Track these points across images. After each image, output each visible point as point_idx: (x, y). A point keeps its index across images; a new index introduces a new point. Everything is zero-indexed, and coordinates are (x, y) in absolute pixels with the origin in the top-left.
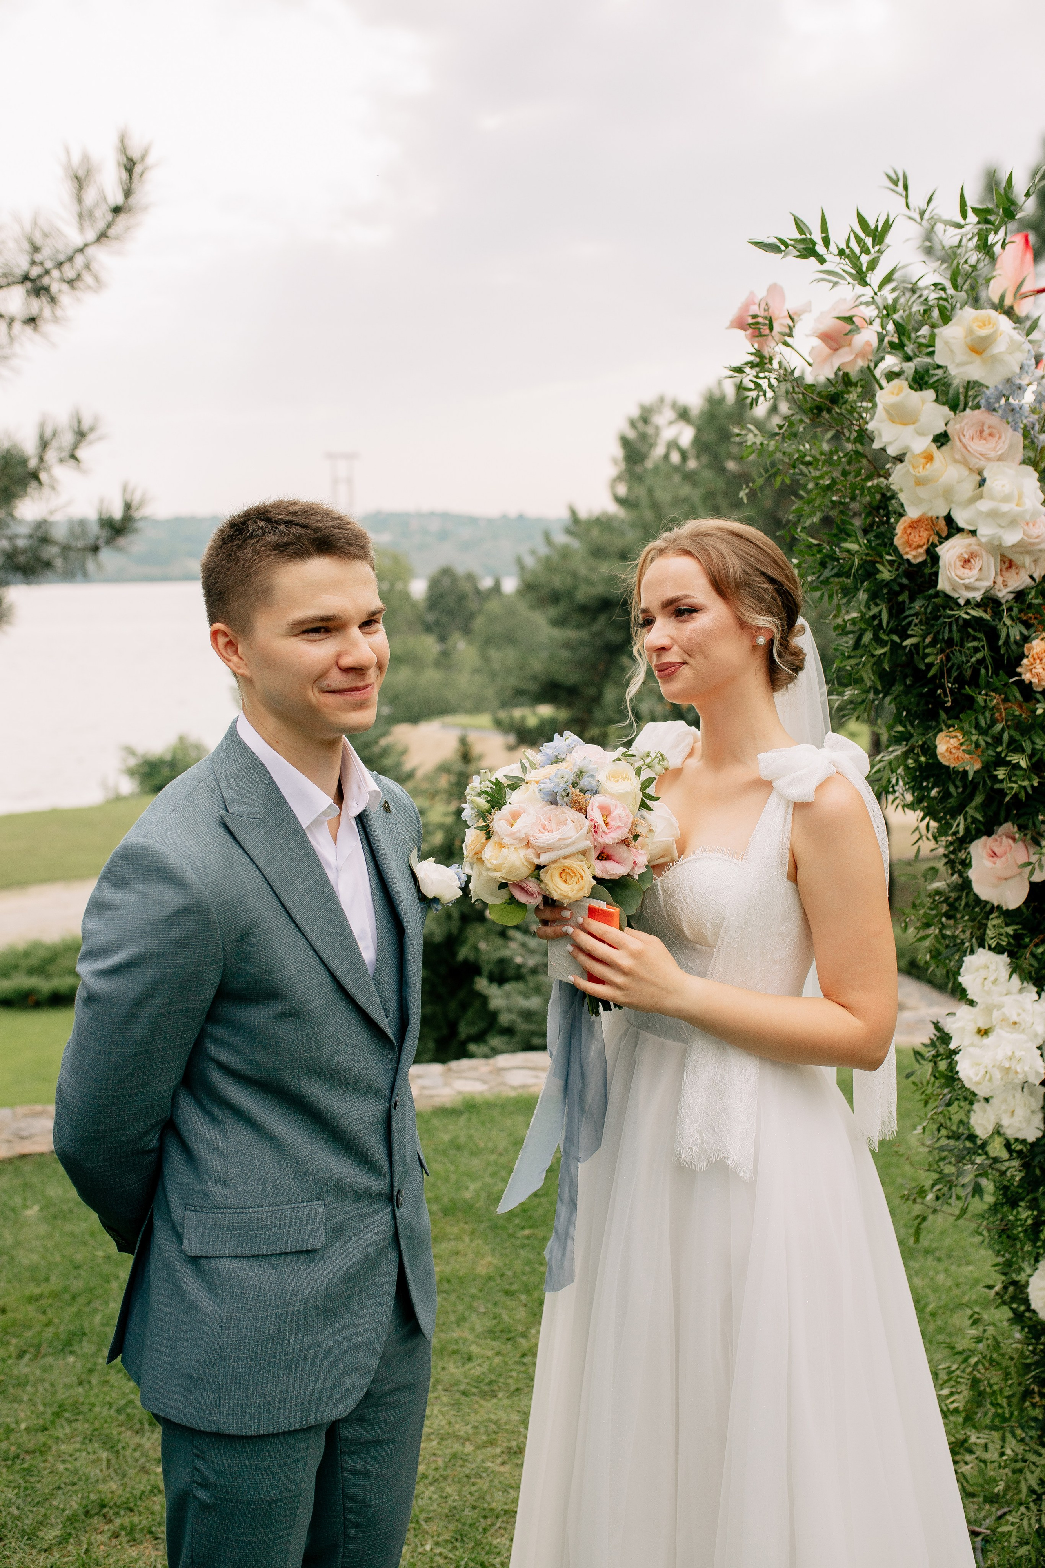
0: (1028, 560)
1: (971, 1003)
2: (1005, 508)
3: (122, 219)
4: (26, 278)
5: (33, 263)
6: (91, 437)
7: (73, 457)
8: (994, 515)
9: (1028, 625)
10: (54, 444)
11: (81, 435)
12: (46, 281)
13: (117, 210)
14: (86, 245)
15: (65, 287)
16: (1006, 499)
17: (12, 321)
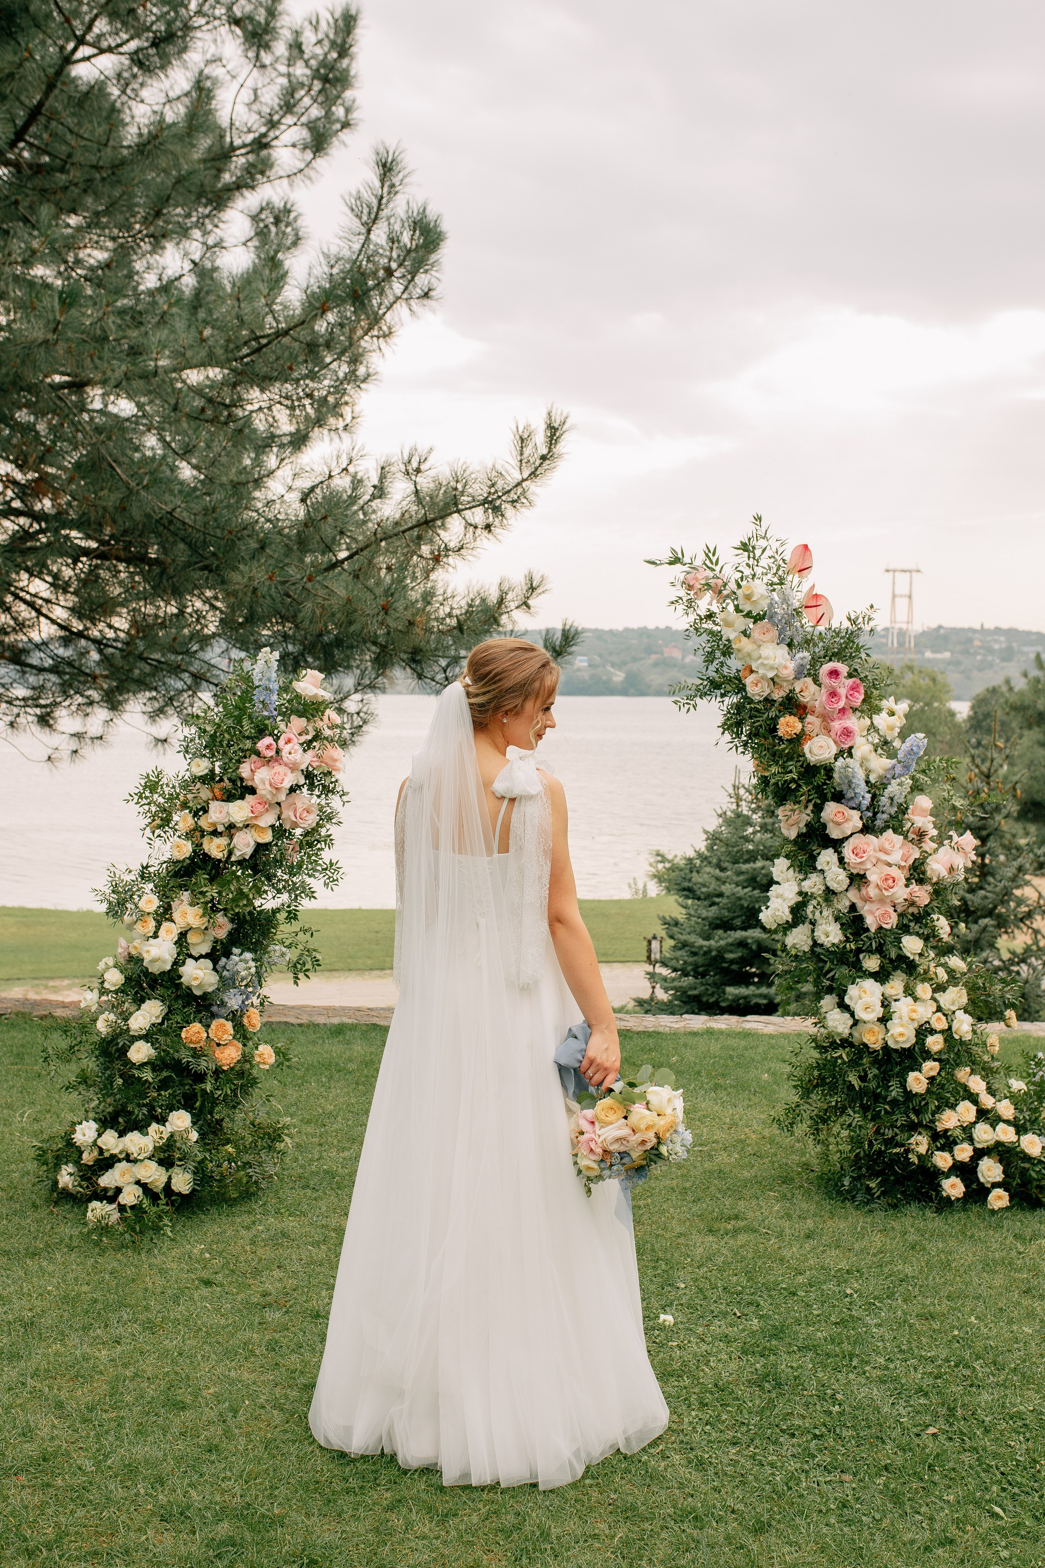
0: (785, 684)
1: (778, 883)
2: (766, 662)
3: (547, 462)
4: (485, 501)
5: (489, 493)
6: (539, 591)
7: (525, 604)
8: (763, 664)
9: (780, 711)
10: (510, 596)
11: (532, 589)
12: (498, 503)
13: (544, 458)
14: (523, 480)
15: (508, 506)
16: (766, 658)
17: (476, 527)
